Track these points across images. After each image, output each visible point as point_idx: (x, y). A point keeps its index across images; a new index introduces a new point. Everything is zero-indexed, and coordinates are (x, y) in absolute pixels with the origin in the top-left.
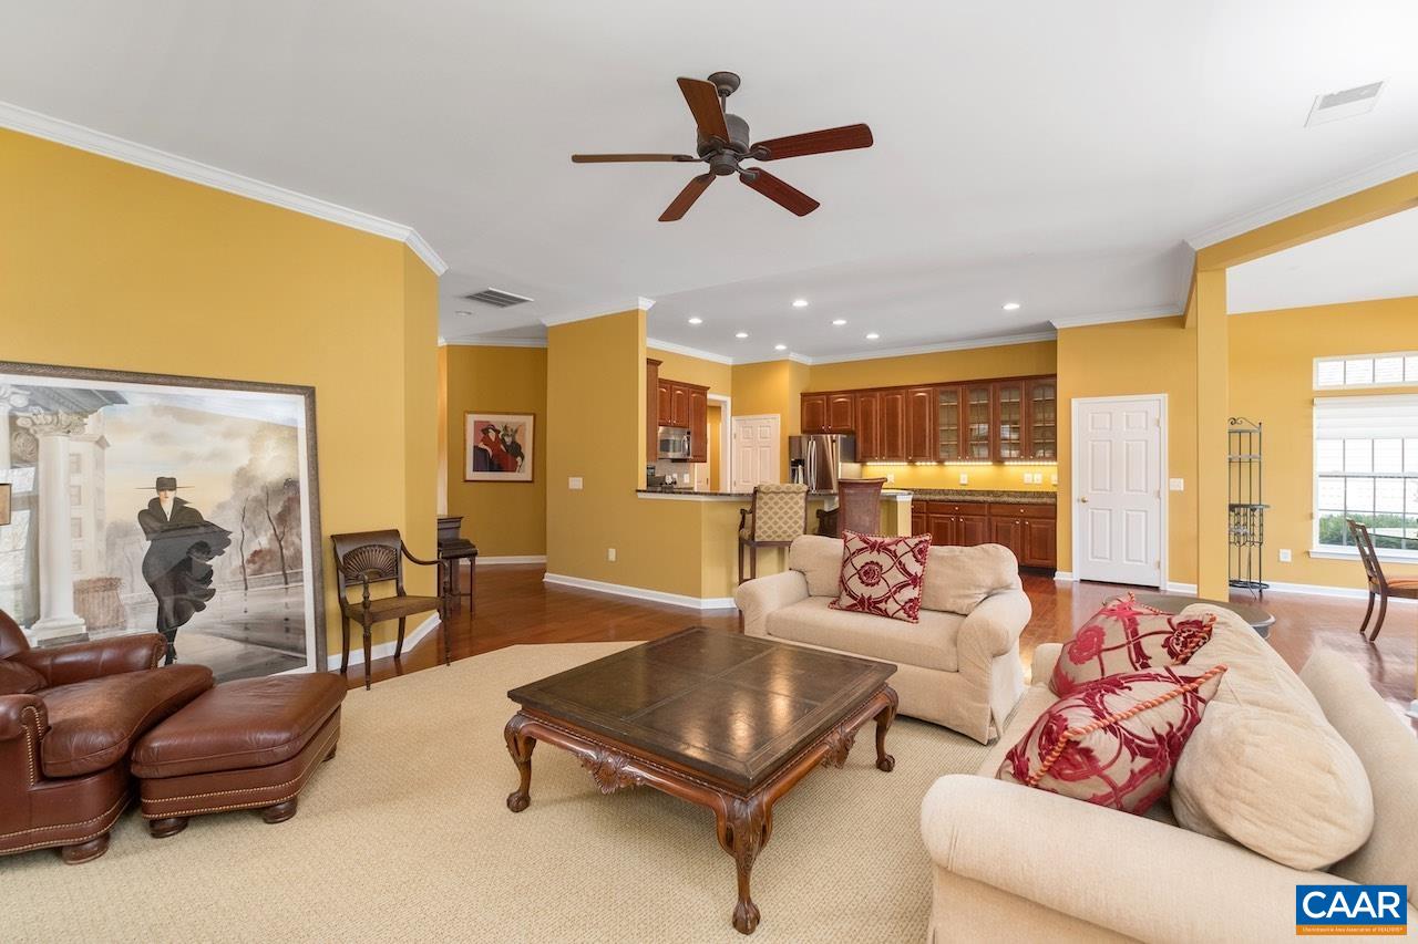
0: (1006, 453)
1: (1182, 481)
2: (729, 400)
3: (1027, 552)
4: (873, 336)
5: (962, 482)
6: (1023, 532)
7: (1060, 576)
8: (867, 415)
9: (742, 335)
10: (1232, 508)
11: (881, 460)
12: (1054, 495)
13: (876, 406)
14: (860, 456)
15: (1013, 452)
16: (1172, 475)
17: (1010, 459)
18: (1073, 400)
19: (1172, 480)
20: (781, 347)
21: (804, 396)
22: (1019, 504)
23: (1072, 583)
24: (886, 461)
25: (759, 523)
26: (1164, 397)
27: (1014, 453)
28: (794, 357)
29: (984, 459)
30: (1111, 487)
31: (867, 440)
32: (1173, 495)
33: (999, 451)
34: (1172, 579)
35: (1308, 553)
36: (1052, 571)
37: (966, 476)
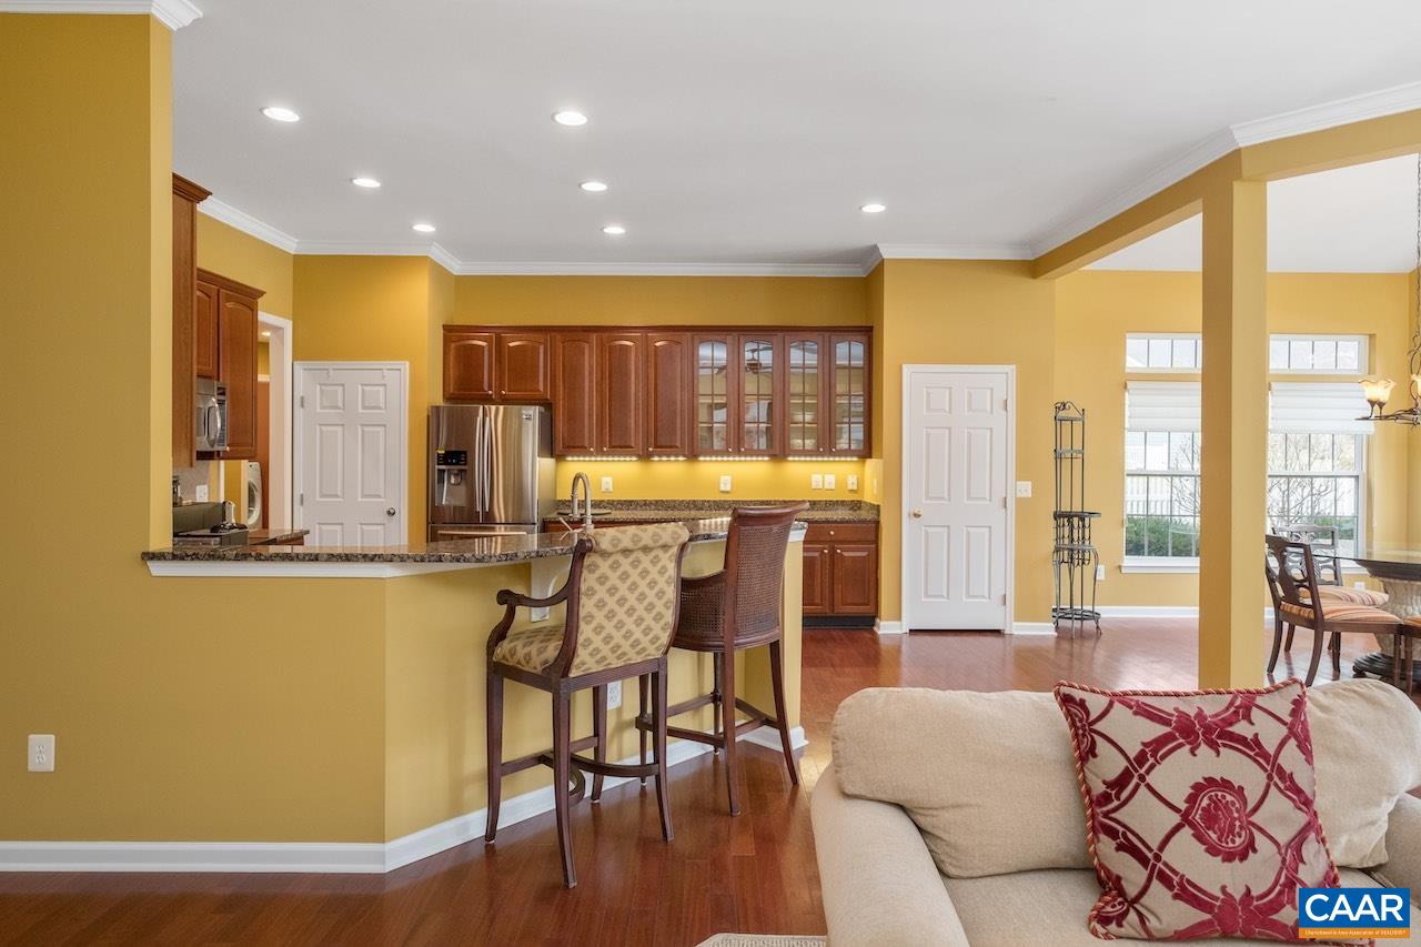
0: (797, 443)
1: (1030, 483)
2: (288, 325)
3: (838, 596)
4: (615, 230)
5: (722, 488)
6: (833, 563)
7: (886, 628)
8: (573, 373)
9: (366, 182)
10: (1057, 516)
11: (600, 452)
12: (878, 508)
13: (589, 359)
14: (559, 447)
15: (807, 442)
16: (1019, 478)
17: (804, 452)
18: (904, 366)
19: (1018, 483)
20: (424, 228)
21: (449, 330)
22: (827, 521)
23: (900, 637)
24: (608, 454)
25: (585, 631)
26: (1011, 369)
27: (810, 443)
28: (438, 254)
29: (759, 453)
30: (949, 495)
31: (574, 417)
32: (1020, 501)
33: (789, 439)
34: (1019, 617)
35: (1120, 567)
36: (870, 621)
37: (728, 478)
